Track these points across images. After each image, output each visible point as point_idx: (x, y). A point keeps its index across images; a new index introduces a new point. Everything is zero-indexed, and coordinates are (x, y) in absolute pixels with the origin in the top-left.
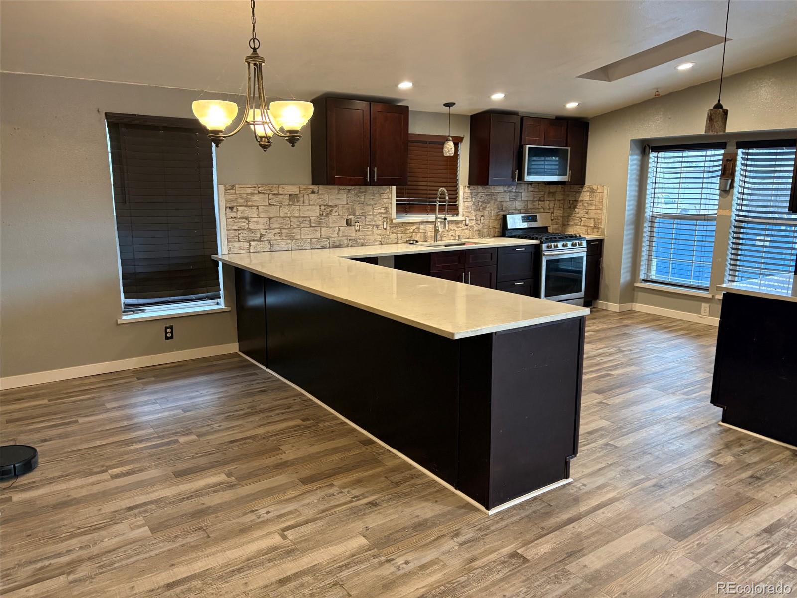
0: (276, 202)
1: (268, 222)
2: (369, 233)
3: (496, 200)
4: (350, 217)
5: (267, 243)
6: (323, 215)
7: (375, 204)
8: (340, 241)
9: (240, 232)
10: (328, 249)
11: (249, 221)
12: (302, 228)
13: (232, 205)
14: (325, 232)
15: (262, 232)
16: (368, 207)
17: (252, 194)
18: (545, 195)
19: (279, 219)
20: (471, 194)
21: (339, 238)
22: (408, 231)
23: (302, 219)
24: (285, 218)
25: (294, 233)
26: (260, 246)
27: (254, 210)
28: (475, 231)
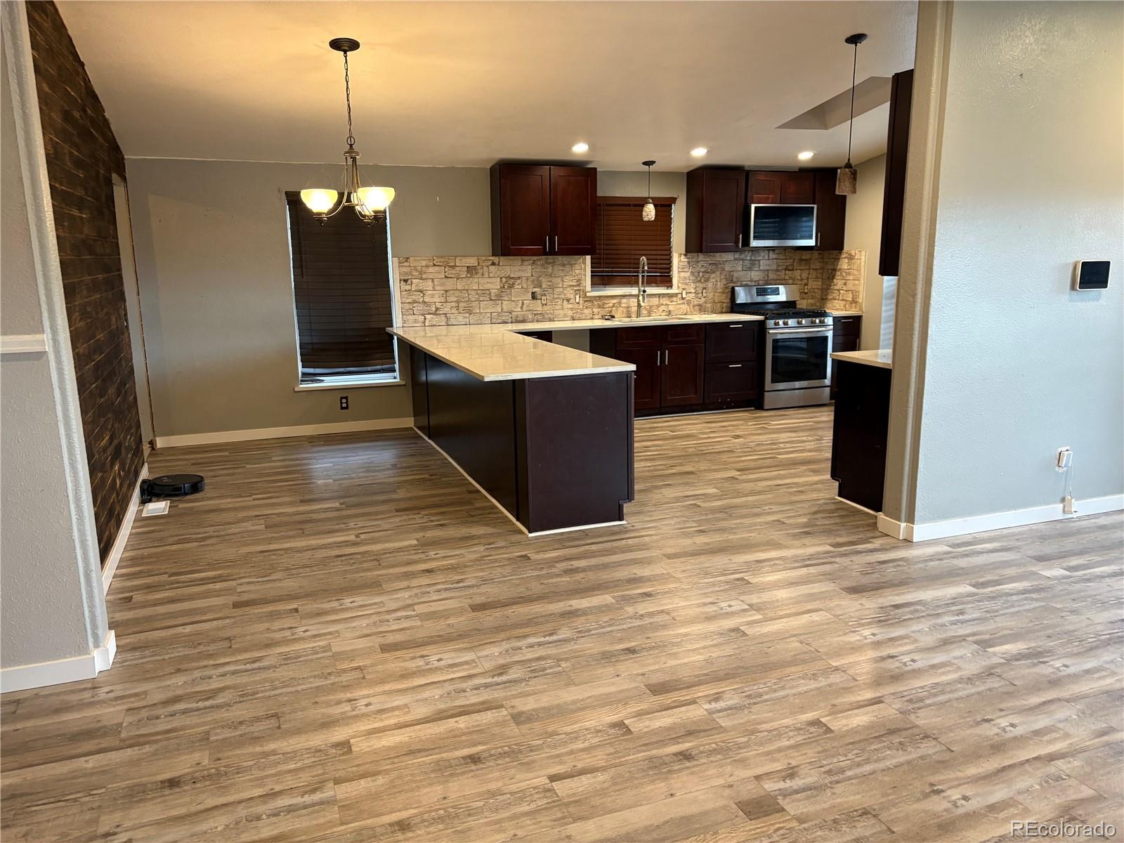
0: (452, 275)
1: (444, 295)
2: (557, 307)
3: (723, 269)
4: (535, 290)
5: (443, 317)
6: (504, 288)
7: (566, 276)
8: (523, 315)
9: (415, 305)
10: (510, 324)
11: (424, 294)
12: (480, 301)
13: (406, 278)
14: (506, 305)
15: (438, 305)
16: (557, 279)
17: (427, 266)
18: (794, 262)
19: (455, 292)
21: (523, 313)
22: (606, 306)
23: (481, 292)
26: (436, 320)
27: (430, 283)
28: (694, 306)
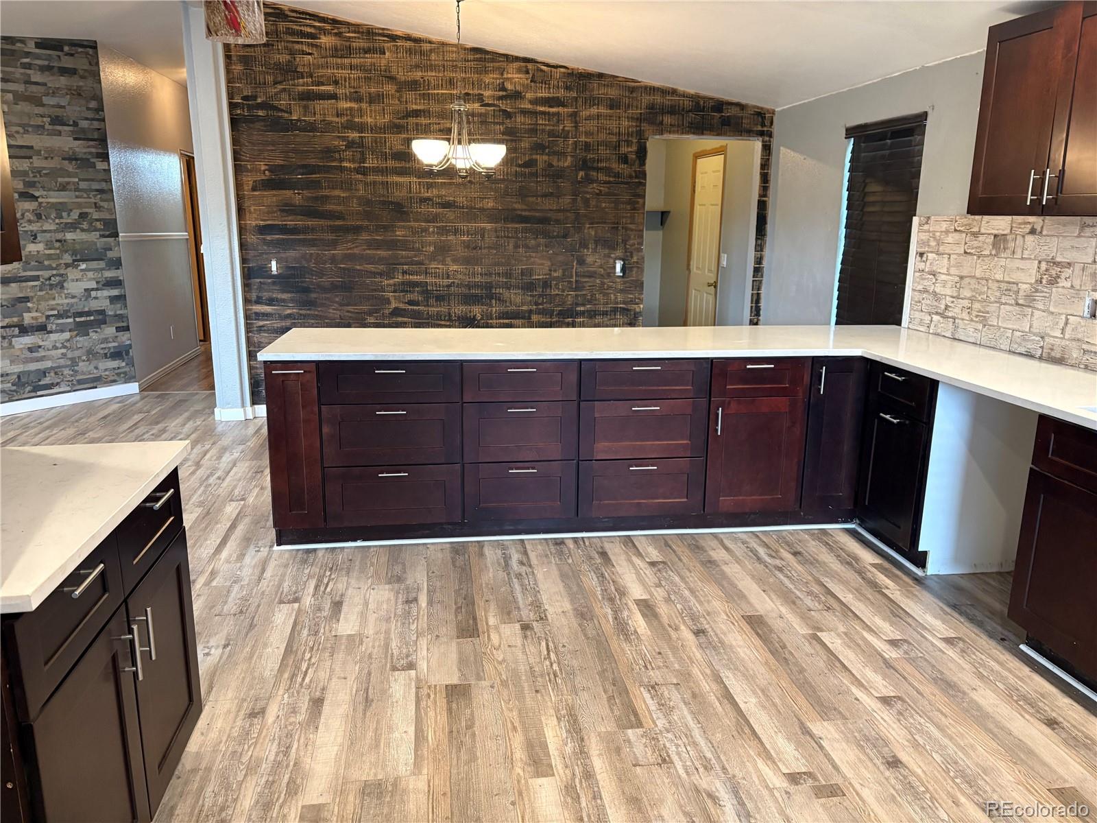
0: (973, 249)
1: (958, 285)
5: (951, 322)
6: (1041, 282)
8: (1064, 348)
9: (924, 296)
10: (1037, 362)
11: (937, 280)
12: (1001, 304)
13: (922, 251)
14: (1039, 320)
15: (949, 301)
17: (947, 232)
19: (973, 281)
23: (1004, 286)
24: (981, 281)
25: (988, 313)
26: (943, 326)
27: (945, 259)
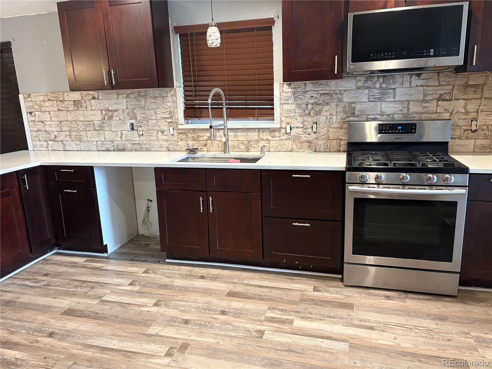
0: (62, 108)
1: (59, 125)
2: (153, 138)
3: (340, 100)
4: (132, 121)
5: (61, 143)
6: (105, 119)
7: (159, 108)
8: (123, 144)
9: (39, 133)
10: (113, 152)
11: (45, 124)
12: (87, 131)
13: (30, 111)
14: (108, 135)
15: (56, 133)
16: (150, 111)
17: (44, 101)
18: (453, 90)
19: (68, 123)
20: (294, 93)
21: (123, 142)
22: (201, 139)
23: (86, 123)
24: (72, 122)
25: (81, 136)
26: (56, 146)
27: (47, 113)
28: (302, 143)
